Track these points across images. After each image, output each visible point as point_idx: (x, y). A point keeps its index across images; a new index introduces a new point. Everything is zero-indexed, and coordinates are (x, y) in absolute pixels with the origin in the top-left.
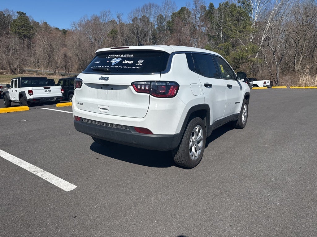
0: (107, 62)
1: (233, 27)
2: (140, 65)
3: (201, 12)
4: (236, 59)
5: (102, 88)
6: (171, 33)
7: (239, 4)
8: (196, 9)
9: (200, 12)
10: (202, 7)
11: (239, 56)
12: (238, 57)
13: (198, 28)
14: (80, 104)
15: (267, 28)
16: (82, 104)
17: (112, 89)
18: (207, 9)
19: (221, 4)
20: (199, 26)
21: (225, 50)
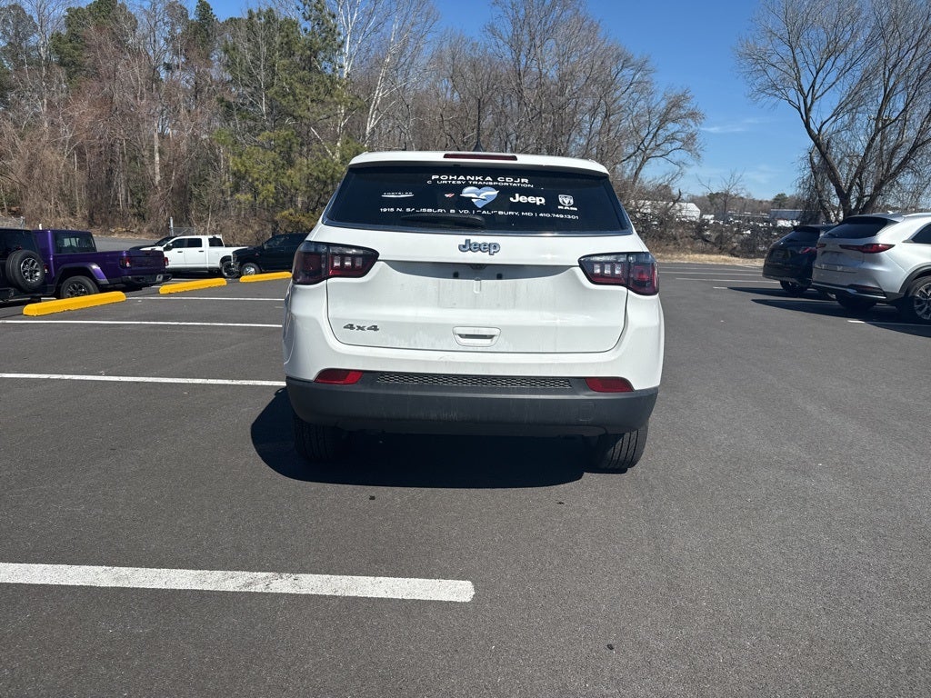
0: (447, 196)
1: (299, 88)
2: (572, 208)
3: (173, 24)
4: (318, 179)
5: (456, 276)
6: (70, 76)
7: (308, 25)
8: (154, 10)
9: (167, 22)
10: (172, 6)
11: (324, 172)
12: (322, 176)
13: (163, 74)
14: (362, 329)
15: (376, 102)
16: (375, 328)
17: (500, 277)
18: (192, 17)
19: (255, 11)
20: (168, 67)
21: (281, 152)
